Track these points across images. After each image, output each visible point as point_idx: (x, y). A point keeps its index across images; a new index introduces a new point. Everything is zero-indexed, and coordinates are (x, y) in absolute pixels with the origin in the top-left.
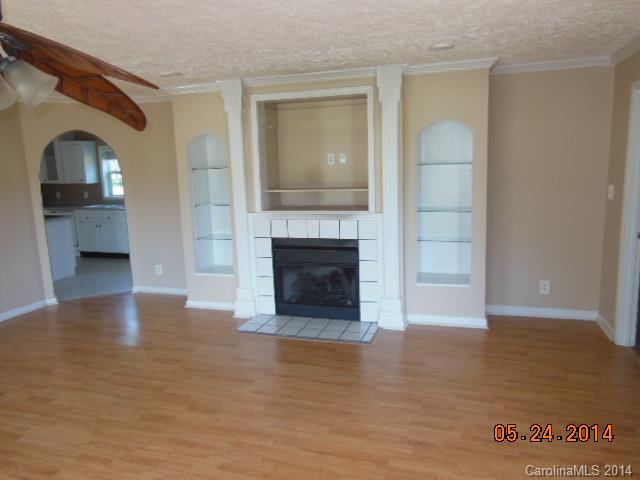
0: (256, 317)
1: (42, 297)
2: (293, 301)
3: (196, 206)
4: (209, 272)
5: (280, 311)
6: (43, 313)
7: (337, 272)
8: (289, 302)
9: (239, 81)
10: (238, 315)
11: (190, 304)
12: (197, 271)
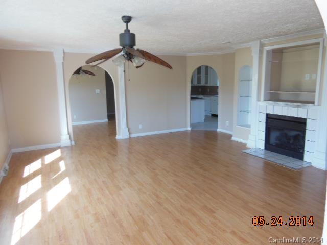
0: (255, 148)
1: (186, 127)
2: (274, 145)
3: (241, 97)
4: (245, 127)
5: (266, 148)
6: (185, 132)
7: (299, 135)
8: (272, 145)
9: (259, 41)
10: (248, 146)
11: (233, 138)
12: (237, 125)
